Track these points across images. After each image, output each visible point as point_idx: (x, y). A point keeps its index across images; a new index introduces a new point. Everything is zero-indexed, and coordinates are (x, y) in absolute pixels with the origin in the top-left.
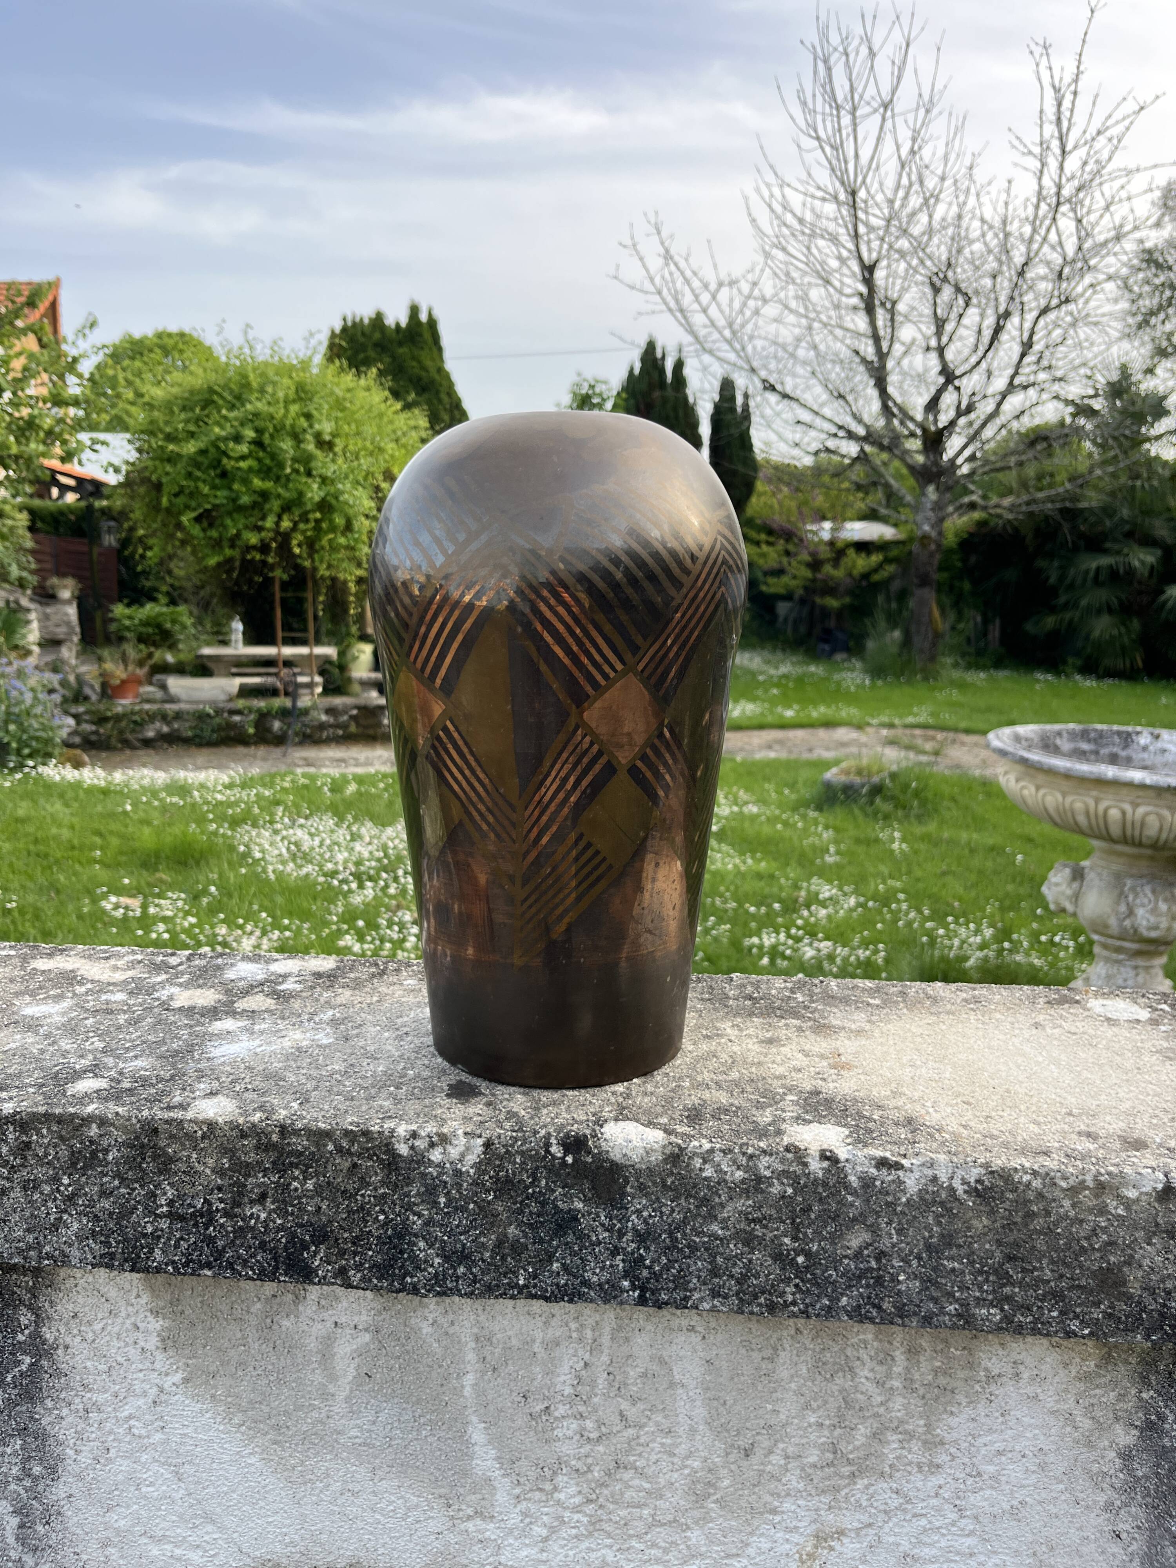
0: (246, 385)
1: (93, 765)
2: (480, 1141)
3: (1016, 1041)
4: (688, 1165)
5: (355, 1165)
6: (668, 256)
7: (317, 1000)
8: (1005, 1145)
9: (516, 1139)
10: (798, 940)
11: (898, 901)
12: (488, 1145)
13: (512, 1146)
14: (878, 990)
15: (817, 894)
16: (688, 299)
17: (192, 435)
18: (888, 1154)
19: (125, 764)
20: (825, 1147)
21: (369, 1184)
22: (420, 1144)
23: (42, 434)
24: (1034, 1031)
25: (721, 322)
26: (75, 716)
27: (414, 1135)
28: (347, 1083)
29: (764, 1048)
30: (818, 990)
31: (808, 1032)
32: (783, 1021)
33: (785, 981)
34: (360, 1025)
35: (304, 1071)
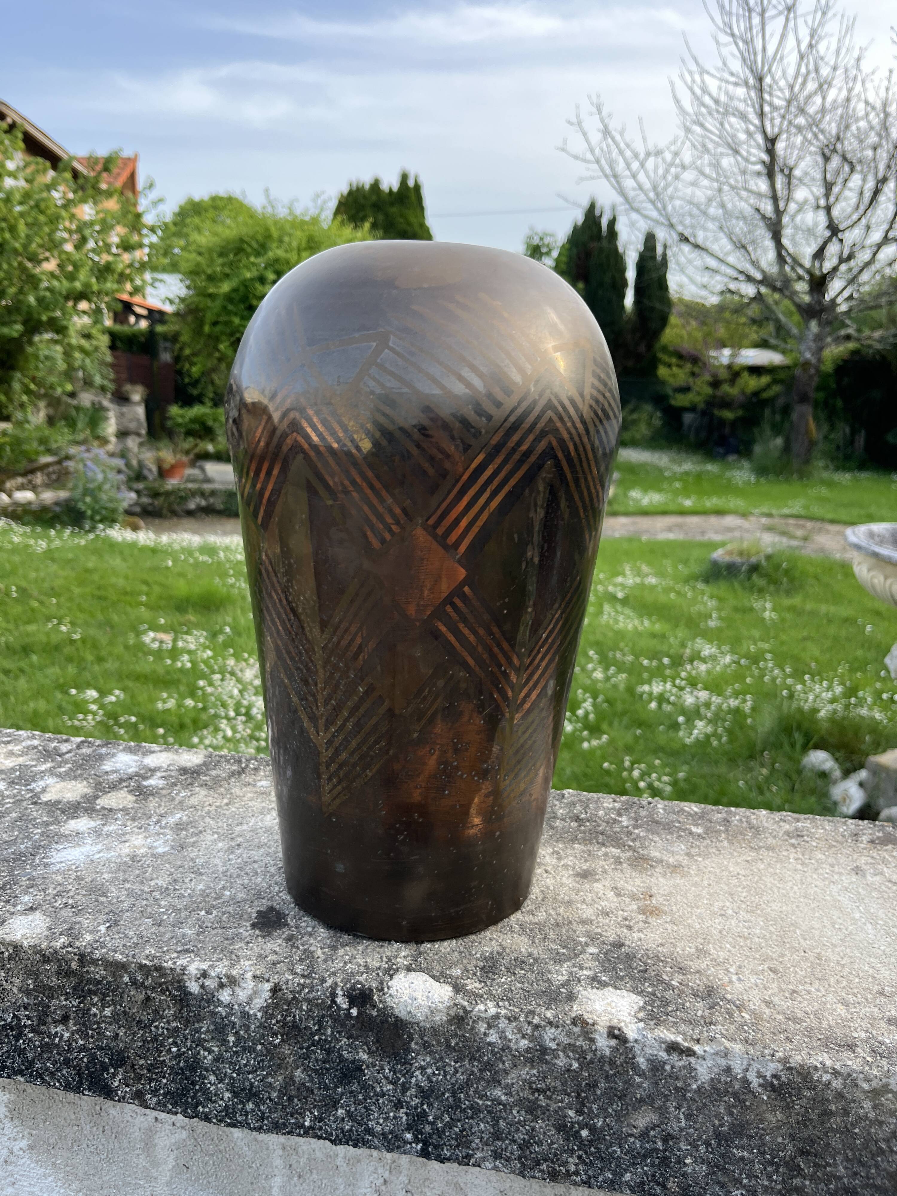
0: (268, 236)
1: (147, 529)
2: (267, 986)
3: (834, 888)
4: (473, 1028)
5: (149, 998)
6: (606, 132)
7: (173, 799)
8: (809, 1032)
9: (303, 986)
10: (681, 689)
11: (766, 660)
12: (275, 990)
13: (299, 993)
14: (702, 816)
15: (700, 652)
16: (621, 166)
17: (227, 276)
18: (679, 1039)
19: (171, 529)
20: (615, 1023)
21: (162, 1017)
22: (210, 984)
23: (116, 276)
24: (854, 878)
25: (647, 185)
26: (138, 492)
27: (204, 974)
28: (163, 903)
29: (577, 882)
30: (643, 813)
31: (625, 865)
32: (603, 849)
33: (614, 801)
34: (201, 832)
35: (128, 886)
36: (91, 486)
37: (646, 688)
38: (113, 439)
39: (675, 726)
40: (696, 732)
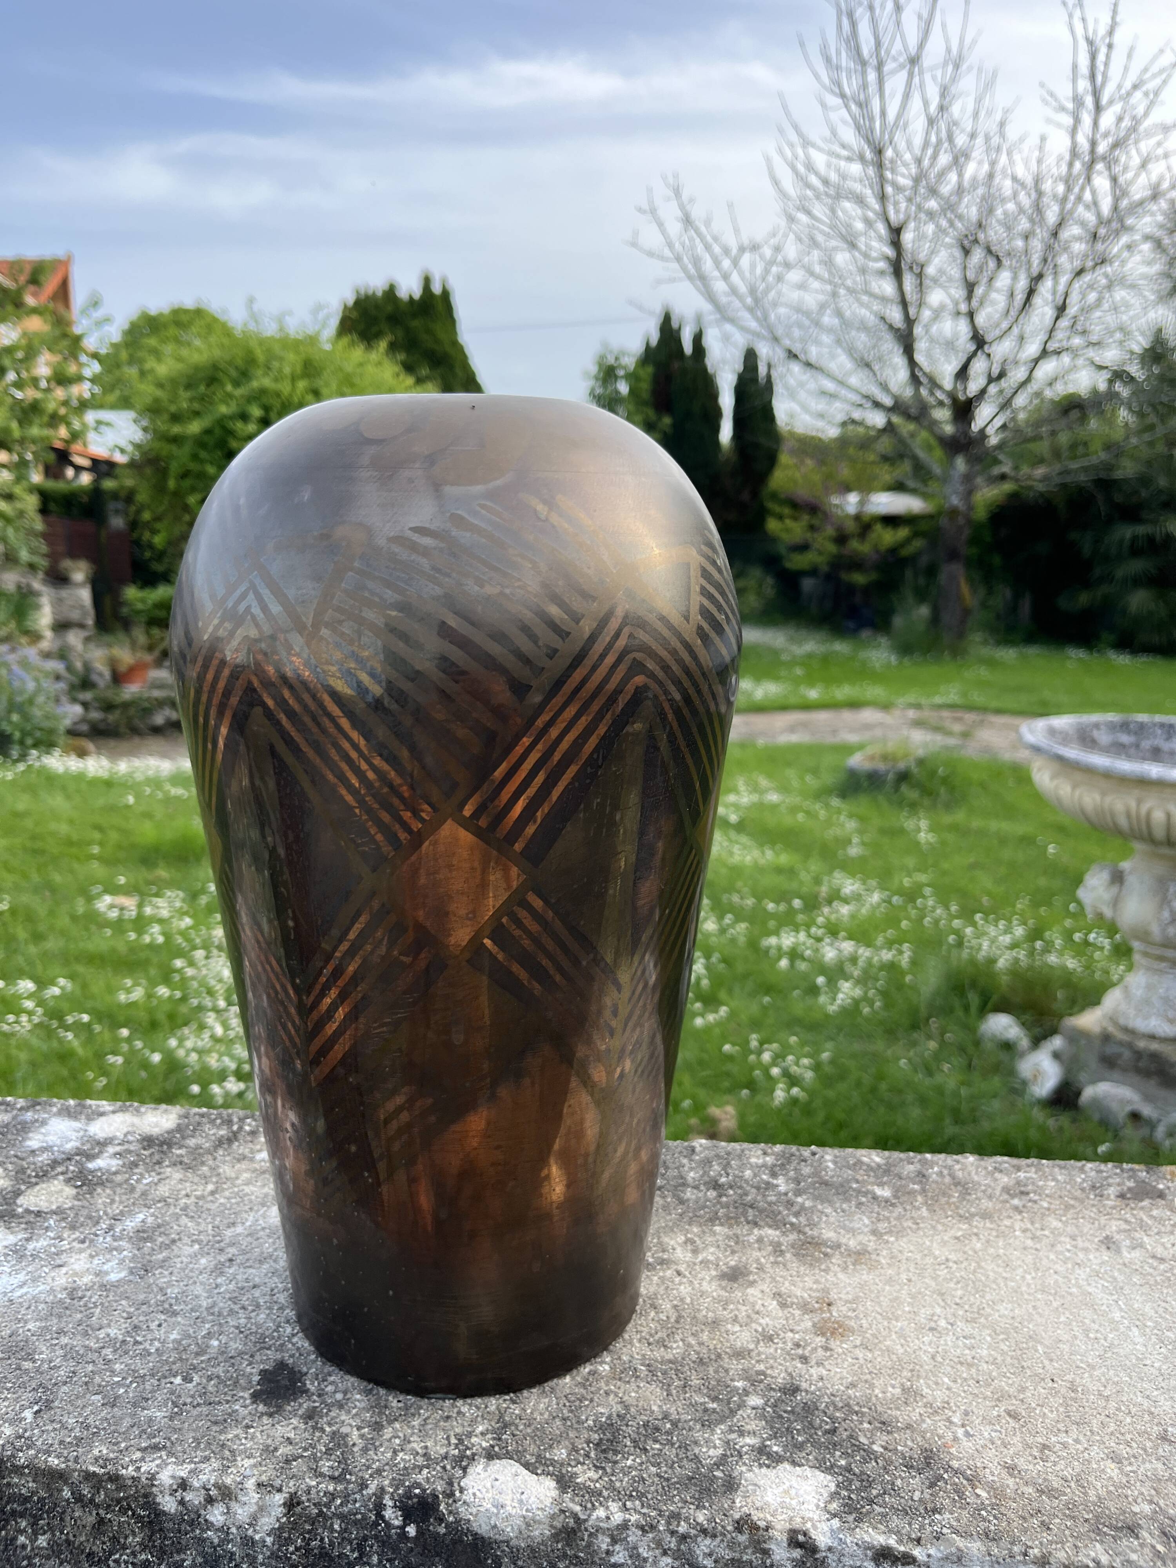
0: (251, 361)
1: (99, 754)
2: (279, 1498)
3: (1082, 1274)
4: (589, 1545)
5: (101, 1521)
6: (687, 221)
7: (133, 1189)
8: (1071, 1510)
9: (333, 1496)
10: (819, 940)
11: (924, 897)
12: (291, 1504)
13: (328, 1505)
14: (888, 1170)
15: (839, 890)
16: (708, 265)
17: (197, 414)
18: (892, 1542)
19: (132, 753)
20: (797, 1524)
21: (124, 1547)
22: (194, 1498)
23: (46, 418)
24: (1106, 1256)
25: (743, 289)
26: (85, 705)
27: (184, 1485)
28: (117, 1367)
29: (724, 1288)
30: (806, 1170)
31: (788, 1256)
32: (756, 1231)
33: (765, 1153)
34: (174, 1241)
35: (64, 1340)
36: (19, 699)
37: (773, 941)
38: (48, 634)
39: (814, 990)
40: (841, 996)
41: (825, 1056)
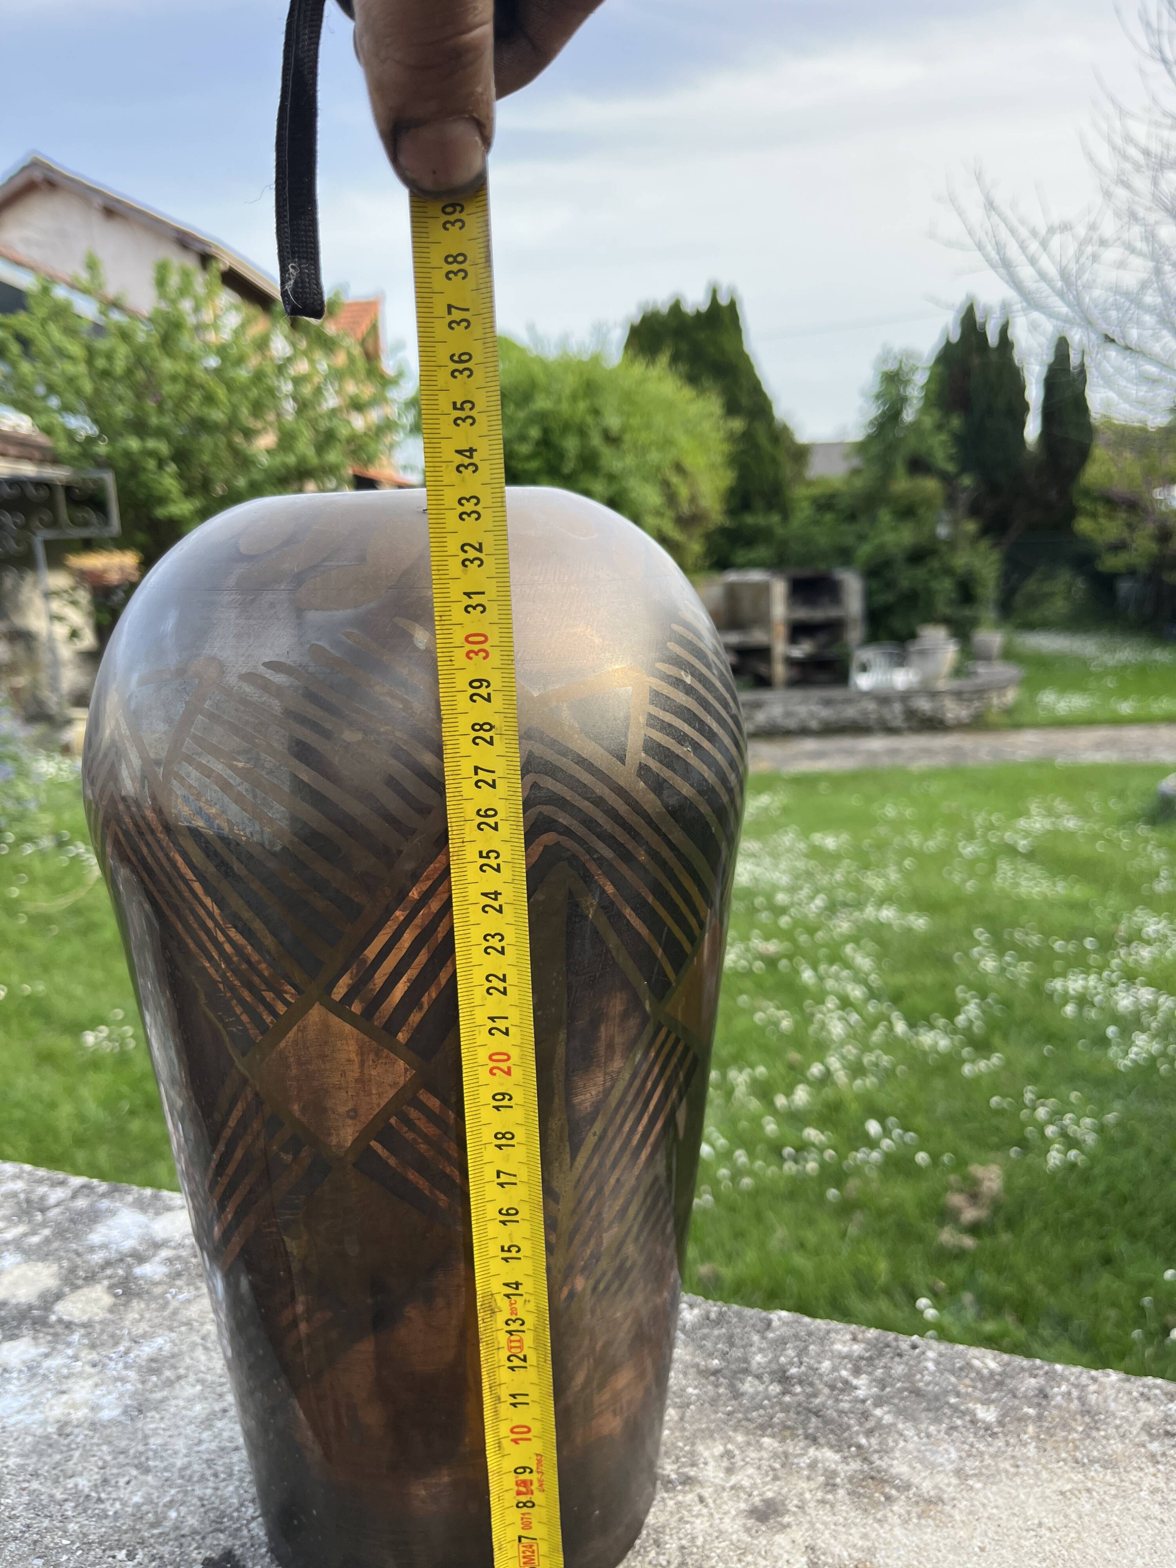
6: (990, 205)
7: (165, 1305)
10: (1112, 985)
14: (1001, 1382)
15: (1140, 930)
28: (72, 1527)
29: (748, 1530)
30: (899, 1369)
31: (841, 1492)
32: (812, 1451)
33: (855, 1339)
35: (35, 1485)
37: (1058, 984)
39: (1103, 1042)
40: (1134, 1049)
41: (1111, 1117)
